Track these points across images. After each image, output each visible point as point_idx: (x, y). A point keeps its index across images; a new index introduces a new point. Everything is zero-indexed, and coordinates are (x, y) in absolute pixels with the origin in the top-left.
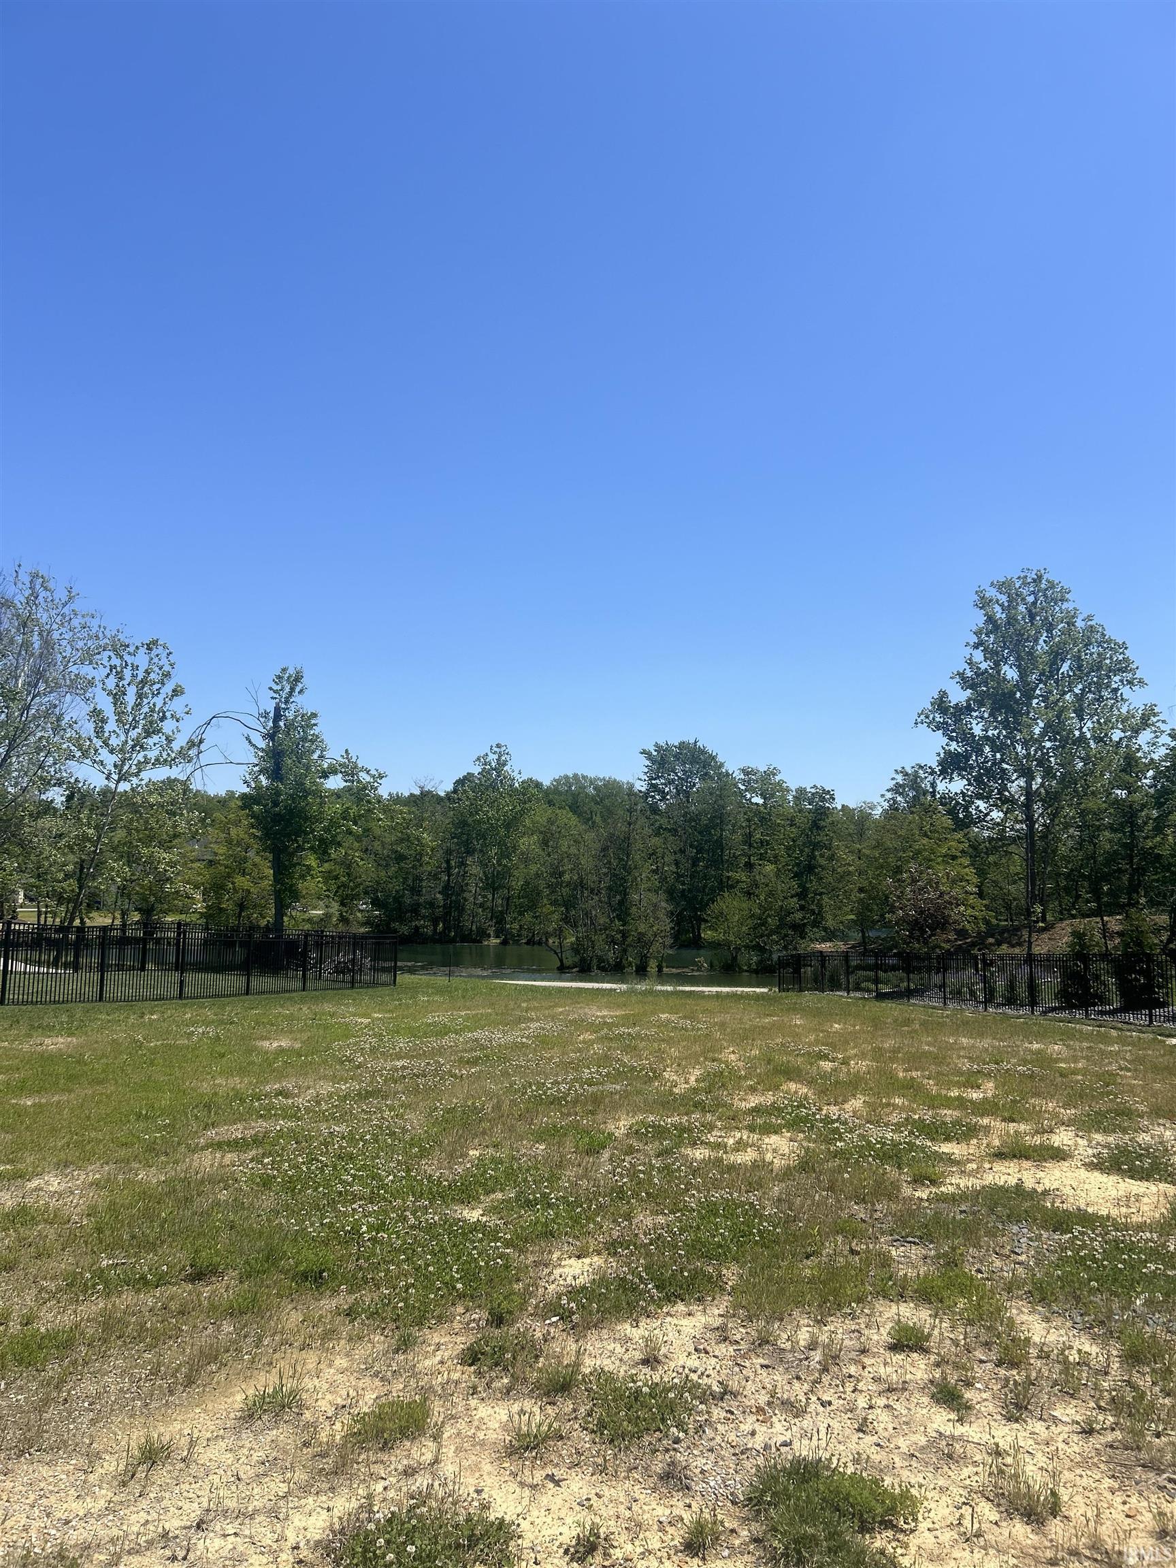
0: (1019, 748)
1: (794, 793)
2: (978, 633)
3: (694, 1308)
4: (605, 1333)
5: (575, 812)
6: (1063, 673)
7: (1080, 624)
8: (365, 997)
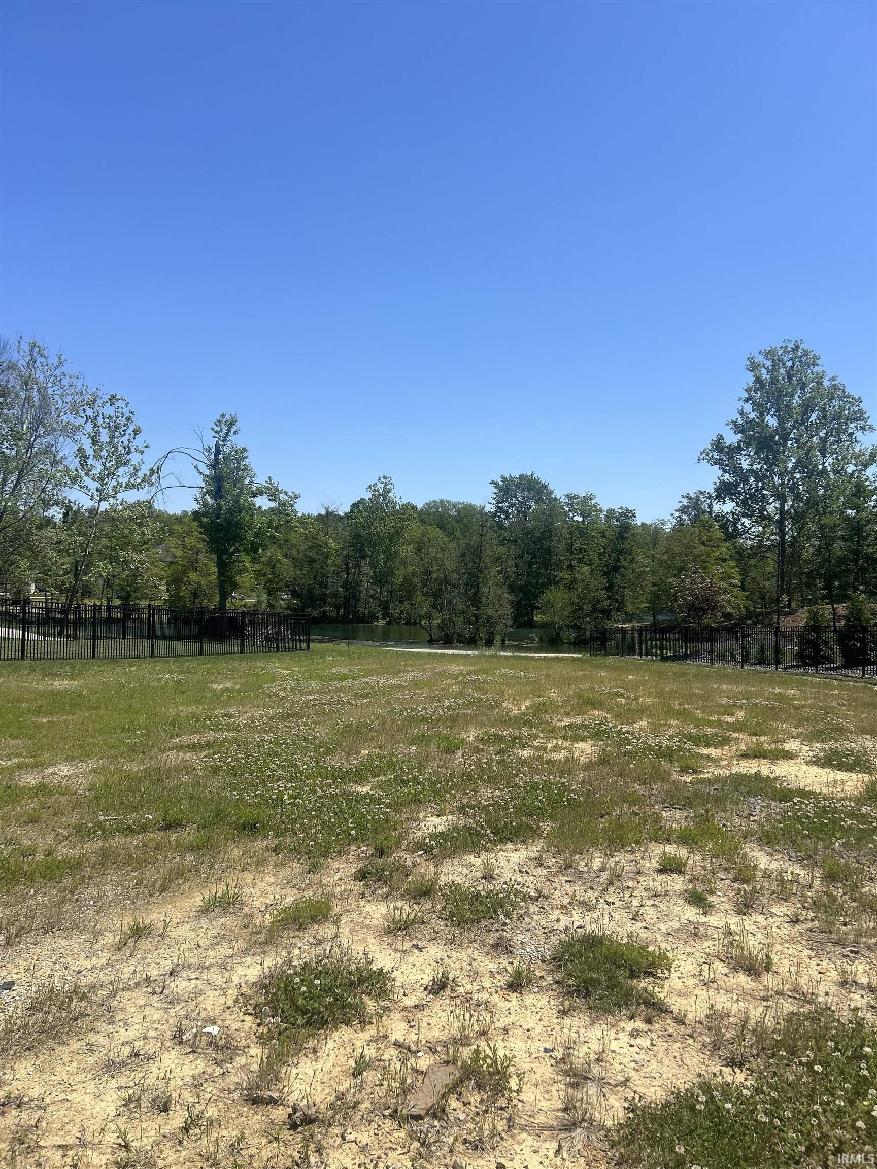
0: (776, 478)
1: (606, 513)
2: (748, 390)
3: (519, 846)
4: (456, 861)
5: (441, 529)
6: (811, 421)
7: (826, 383)
8: (287, 657)
